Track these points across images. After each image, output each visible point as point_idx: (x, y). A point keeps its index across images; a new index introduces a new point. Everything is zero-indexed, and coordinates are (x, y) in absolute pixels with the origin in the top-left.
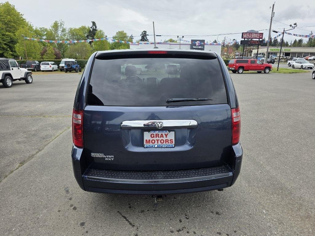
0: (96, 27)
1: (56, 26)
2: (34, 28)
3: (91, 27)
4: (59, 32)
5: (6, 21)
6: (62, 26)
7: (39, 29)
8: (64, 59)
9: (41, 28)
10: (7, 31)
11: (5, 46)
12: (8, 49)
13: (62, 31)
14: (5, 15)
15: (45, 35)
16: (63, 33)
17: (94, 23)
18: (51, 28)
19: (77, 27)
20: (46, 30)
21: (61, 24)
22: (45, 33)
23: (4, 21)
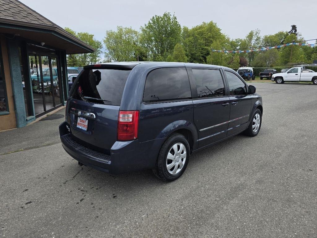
0: (296, 31)
1: (251, 36)
2: (231, 40)
3: (290, 32)
4: (253, 42)
5: (207, 37)
6: (257, 35)
7: (235, 41)
8: (242, 67)
9: (237, 40)
10: (205, 46)
11: (201, 58)
12: (204, 60)
13: (256, 40)
14: (207, 33)
15: (239, 45)
16: (256, 42)
17: (294, 27)
18: (245, 39)
19: (273, 34)
20: (241, 40)
21: (257, 33)
22: (239, 44)
23: (205, 38)
